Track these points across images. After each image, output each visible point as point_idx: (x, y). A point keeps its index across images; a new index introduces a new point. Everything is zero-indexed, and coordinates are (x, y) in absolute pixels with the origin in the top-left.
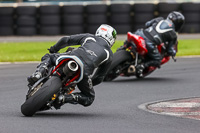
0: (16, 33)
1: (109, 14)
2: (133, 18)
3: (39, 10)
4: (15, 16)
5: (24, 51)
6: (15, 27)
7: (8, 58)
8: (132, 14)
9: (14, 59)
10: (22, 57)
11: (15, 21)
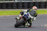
0: (12, 8)
1: (34, 4)
2: (40, 5)
3: (17, 3)
4: (12, 4)
5: (14, 13)
6: (12, 7)
7: (10, 14)
8: (39, 4)
9: (12, 14)
10: (14, 14)
11: (12, 6)
